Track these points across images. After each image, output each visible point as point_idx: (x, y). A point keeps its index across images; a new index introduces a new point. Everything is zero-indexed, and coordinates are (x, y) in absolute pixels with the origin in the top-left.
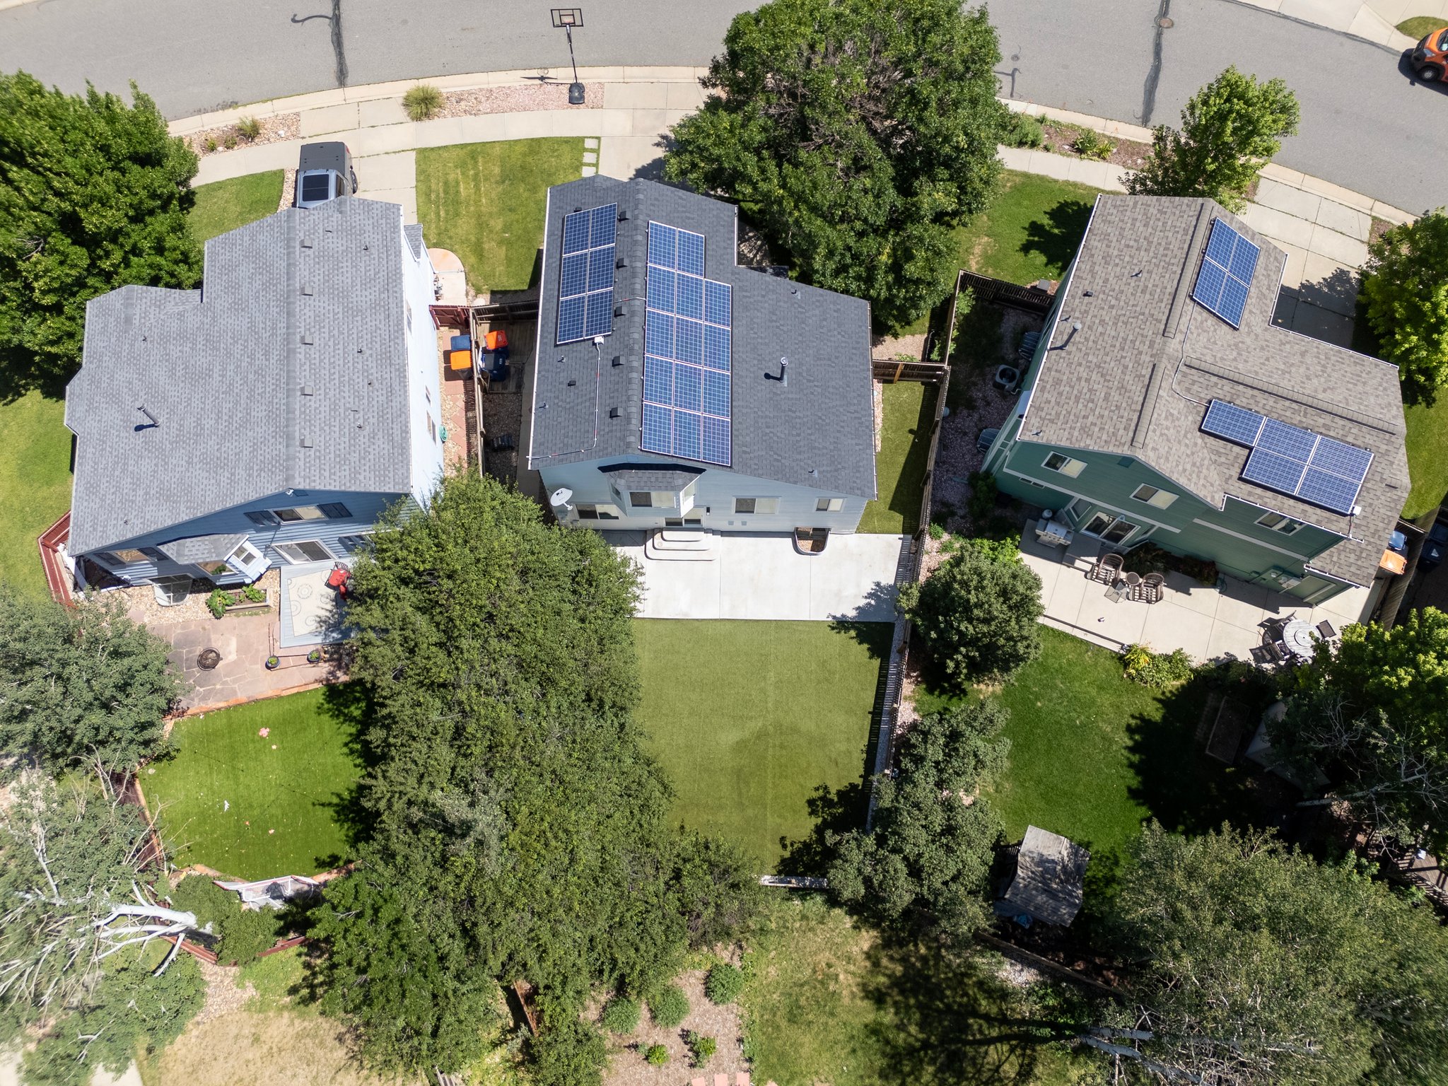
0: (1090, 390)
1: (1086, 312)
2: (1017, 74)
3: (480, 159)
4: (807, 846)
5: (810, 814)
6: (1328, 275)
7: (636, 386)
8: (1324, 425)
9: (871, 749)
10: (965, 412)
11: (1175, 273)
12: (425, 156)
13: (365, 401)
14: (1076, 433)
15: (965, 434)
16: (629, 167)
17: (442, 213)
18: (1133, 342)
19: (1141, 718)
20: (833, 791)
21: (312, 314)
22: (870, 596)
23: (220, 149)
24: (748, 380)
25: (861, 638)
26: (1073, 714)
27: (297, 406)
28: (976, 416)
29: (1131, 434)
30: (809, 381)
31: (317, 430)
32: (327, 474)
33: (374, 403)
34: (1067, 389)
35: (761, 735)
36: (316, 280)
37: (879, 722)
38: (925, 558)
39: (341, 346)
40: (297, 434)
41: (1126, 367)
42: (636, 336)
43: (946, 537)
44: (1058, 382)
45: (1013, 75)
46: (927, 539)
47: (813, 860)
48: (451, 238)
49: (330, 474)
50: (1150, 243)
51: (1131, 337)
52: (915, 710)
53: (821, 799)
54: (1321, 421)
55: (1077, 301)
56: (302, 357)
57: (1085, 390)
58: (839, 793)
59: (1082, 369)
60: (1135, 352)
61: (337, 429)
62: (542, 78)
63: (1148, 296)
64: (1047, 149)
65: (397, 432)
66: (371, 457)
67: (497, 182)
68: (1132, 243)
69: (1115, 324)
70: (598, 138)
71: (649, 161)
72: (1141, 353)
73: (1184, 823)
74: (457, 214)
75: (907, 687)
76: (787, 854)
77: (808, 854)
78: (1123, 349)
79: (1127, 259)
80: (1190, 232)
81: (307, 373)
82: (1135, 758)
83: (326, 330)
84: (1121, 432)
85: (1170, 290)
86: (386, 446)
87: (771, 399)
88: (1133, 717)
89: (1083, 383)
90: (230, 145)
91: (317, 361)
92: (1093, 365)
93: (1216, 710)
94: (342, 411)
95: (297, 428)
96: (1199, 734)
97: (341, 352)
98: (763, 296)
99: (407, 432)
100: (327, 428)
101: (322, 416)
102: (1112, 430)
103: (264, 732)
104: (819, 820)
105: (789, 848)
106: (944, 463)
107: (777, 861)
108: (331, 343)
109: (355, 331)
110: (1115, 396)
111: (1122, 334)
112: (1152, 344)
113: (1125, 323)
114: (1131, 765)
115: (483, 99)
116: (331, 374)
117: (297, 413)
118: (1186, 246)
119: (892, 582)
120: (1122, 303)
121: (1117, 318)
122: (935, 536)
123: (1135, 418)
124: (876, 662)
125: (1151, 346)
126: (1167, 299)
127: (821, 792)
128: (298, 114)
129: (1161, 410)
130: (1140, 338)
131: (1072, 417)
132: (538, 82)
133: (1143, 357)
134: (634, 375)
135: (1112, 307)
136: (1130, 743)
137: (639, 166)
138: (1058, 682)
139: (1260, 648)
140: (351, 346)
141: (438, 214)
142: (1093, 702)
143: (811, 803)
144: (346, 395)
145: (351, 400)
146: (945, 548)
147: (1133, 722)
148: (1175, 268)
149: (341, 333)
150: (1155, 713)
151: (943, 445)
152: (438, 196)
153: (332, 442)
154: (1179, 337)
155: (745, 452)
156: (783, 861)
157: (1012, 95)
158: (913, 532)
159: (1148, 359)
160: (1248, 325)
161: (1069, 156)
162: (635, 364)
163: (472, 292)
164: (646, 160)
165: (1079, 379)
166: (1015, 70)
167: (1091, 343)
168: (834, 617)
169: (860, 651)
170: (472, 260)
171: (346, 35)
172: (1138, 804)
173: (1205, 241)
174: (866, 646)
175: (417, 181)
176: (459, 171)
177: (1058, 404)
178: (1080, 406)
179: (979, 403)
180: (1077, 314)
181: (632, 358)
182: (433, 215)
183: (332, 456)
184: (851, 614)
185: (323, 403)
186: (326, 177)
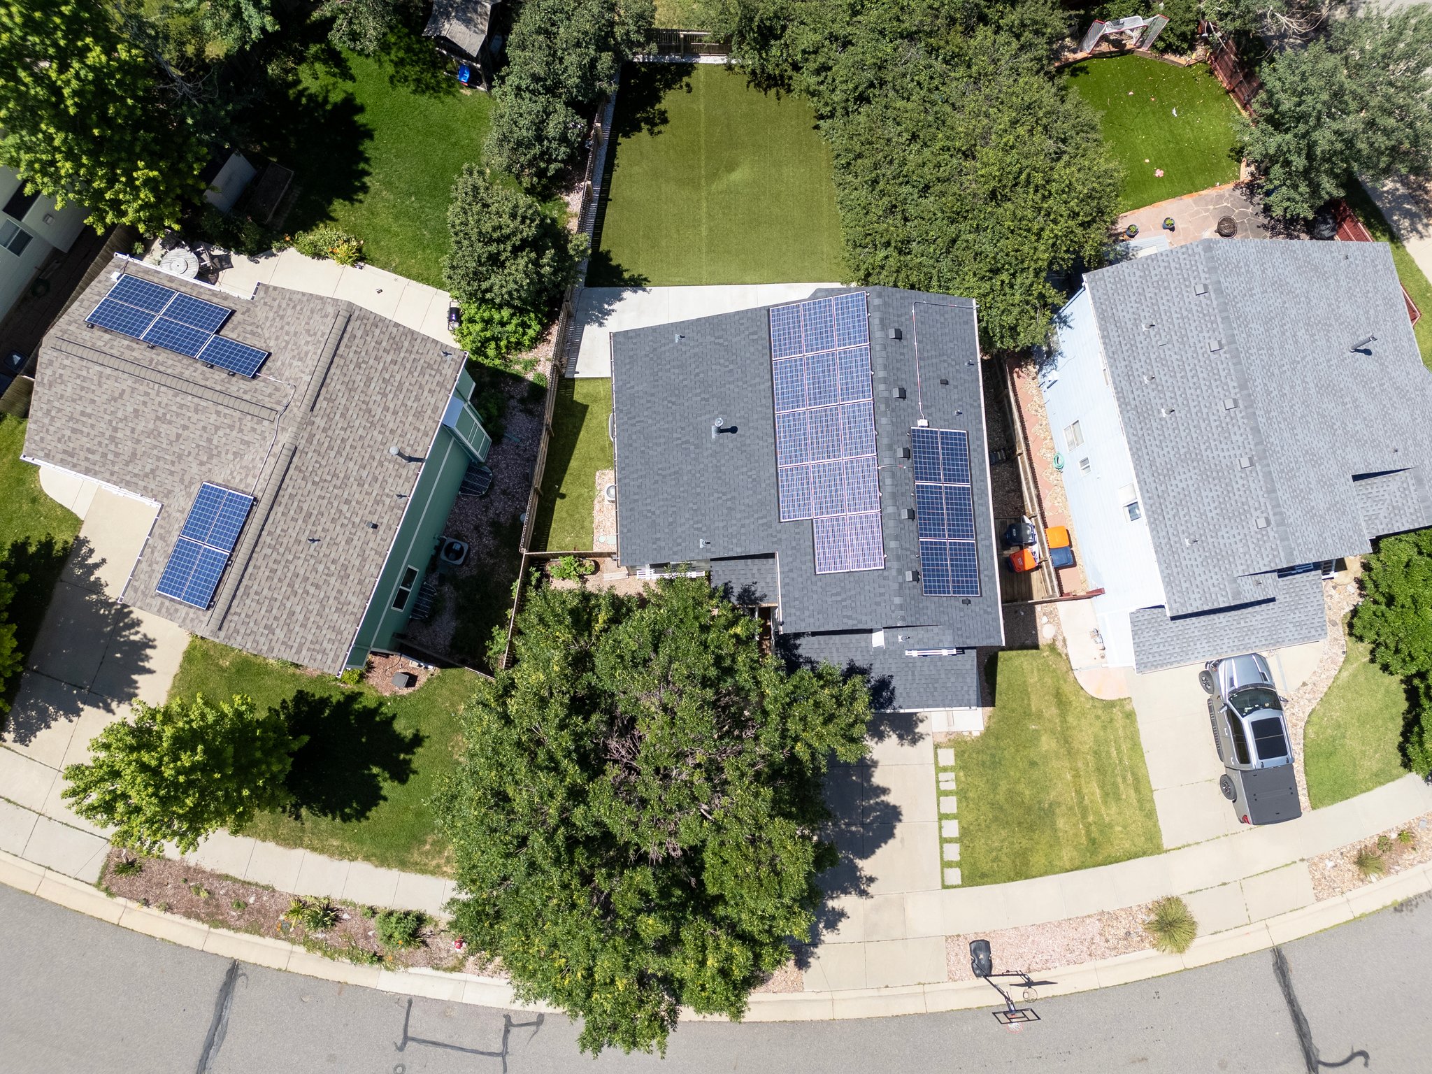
0: (385, 395)
1: (377, 502)
2: (399, 1043)
3: (1084, 840)
4: (669, 86)
5: (666, 112)
6: (43, 734)
7: (879, 362)
8: (133, 350)
9: (609, 167)
10: (502, 519)
11: (270, 533)
12: (1151, 845)
13: (1153, 357)
14: (406, 344)
15: (504, 492)
16: (902, 840)
17: (1114, 753)
18: (330, 448)
19: (352, 201)
20: (645, 132)
21: (1234, 438)
22: (608, 313)
23: (1394, 836)
24: (756, 416)
25: (618, 270)
26: (416, 205)
27: (1221, 326)
28: (491, 513)
29: (349, 329)
30: (687, 442)
31: (1195, 308)
32: (1173, 265)
33: (1143, 359)
34: (409, 403)
35: (713, 176)
36: (1241, 482)
37: (601, 192)
38: (551, 355)
39: (1194, 411)
40: (1213, 296)
41: (342, 415)
42: (884, 421)
43: (530, 376)
44: (419, 415)
45: (406, 1038)
46: (548, 373)
47: (663, 76)
48: (1098, 717)
49: (1169, 267)
50: (291, 585)
51: (332, 454)
52: (567, 204)
53: (656, 125)
54: (135, 354)
55: (385, 521)
56: (1231, 384)
57: (390, 396)
58: (640, 130)
59: (391, 425)
60: (330, 433)
61: (1175, 316)
62: (1029, 984)
63: (305, 507)
64: (373, 912)
65: (1113, 334)
66: (1133, 298)
67: (1059, 804)
68: (312, 590)
69: (347, 477)
70: (945, 887)
71: (878, 851)
72: (325, 430)
73: (325, 111)
74: (1096, 753)
75: (573, 225)
76: (685, 79)
77: (666, 80)
78: (343, 440)
79: (321, 568)
80: (241, 589)
81: (1220, 367)
82: (362, 166)
83: (1214, 424)
84: (359, 333)
85: (278, 510)
86: (1121, 314)
87: (729, 405)
88: (361, 202)
89: (392, 406)
90: (1384, 843)
91: (1214, 384)
92: (378, 427)
93: (277, 214)
94: (1175, 338)
95: (1215, 303)
96: (297, 192)
97: (1192, 404)
98: (743, 526)
99: (1103, 337)
100: (1185, 313)
101: (1193, 325)
102: (369, 339)
103: (1159, 173)
104: (657, 107)
105: (683, 84)
106: (528, 460)
107: (694, 74)
108: (1205, 410)
109: (1183, 434)
110: (359, 380)
111: (342, 460)
112: (310, 440)
113: (335, 475)
114: (367, 160)
115: (1097, 939)
116: (1196, 375)
117: (1219, 320)
118: (250, 569)
119: (587, 327)
120: (335, 504)
121: (343, 486)
122: (541, 377)
123: (342, 348)
124: (603, 247)
125: (312, 436)
126: (284, 498)
127: (656, 130)
128: (1318, 900)
129: (311, 362)
130: (323, 451)
131: (408, 366)
132: (1034, 977)
133: (322, 424)
134: (881, 374)
135: (347, 502)
136: (366, 179)
137: (891, 842)
138: (428, 236)
139: (222, 269)
140: (1183, 412)
141: (1118, 749)
142: (396, 218)
143: (665, 121)
144: (1174, 357)
145: (1168, 353)
146: (532, 364)
147: (361, 196)
148: (268, 540)
149: (1197, 427)
150: (339, 207)
151: (528, 478)
152: (1124, 779)
153: (1176, 300)
154: (277, 449)
155: (754, 333)
156: (688, 74)
157: (410, 1003)
158: (565, 382)
159: (317, 420)
160: (189, 495)
161: (344, 903)
162: (882, 387)
163: (1059, 644)
164: (883, 852)
165: (395, 413)
166: (401, 1049)
167: (377, 457)
168: (644, 290)
169: (619, 258)
170: (1067, 689)
171: (1293, 1036)
172: (365, 125)
173: (225, 578)
174: (614, 263)
175: (1152, 801)
176: (1107, 819)
177: (421, 387)
178: (398, 378)
179: (486, 530)
180: (388, 501)
181: (886, 394)
182: (1124, 747)
183: (1172, 286)
184: (627, 294)
185: (1196, 339)
186: (1262, 755)
